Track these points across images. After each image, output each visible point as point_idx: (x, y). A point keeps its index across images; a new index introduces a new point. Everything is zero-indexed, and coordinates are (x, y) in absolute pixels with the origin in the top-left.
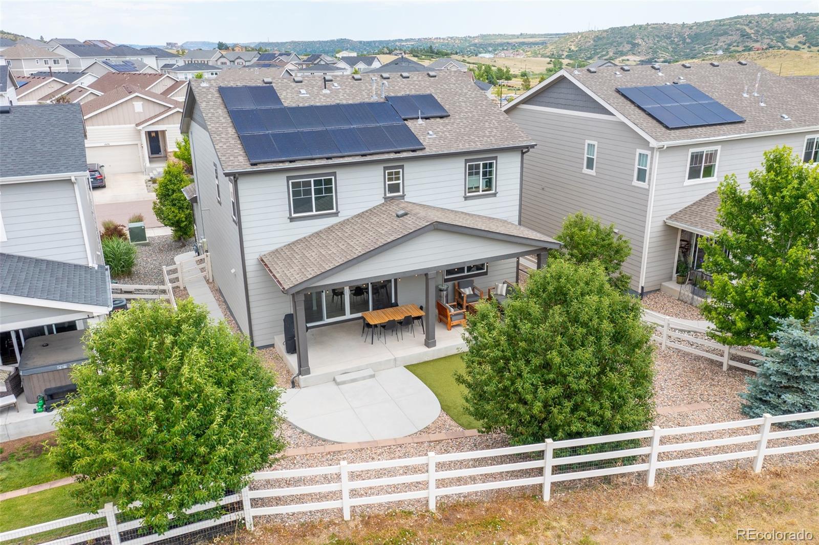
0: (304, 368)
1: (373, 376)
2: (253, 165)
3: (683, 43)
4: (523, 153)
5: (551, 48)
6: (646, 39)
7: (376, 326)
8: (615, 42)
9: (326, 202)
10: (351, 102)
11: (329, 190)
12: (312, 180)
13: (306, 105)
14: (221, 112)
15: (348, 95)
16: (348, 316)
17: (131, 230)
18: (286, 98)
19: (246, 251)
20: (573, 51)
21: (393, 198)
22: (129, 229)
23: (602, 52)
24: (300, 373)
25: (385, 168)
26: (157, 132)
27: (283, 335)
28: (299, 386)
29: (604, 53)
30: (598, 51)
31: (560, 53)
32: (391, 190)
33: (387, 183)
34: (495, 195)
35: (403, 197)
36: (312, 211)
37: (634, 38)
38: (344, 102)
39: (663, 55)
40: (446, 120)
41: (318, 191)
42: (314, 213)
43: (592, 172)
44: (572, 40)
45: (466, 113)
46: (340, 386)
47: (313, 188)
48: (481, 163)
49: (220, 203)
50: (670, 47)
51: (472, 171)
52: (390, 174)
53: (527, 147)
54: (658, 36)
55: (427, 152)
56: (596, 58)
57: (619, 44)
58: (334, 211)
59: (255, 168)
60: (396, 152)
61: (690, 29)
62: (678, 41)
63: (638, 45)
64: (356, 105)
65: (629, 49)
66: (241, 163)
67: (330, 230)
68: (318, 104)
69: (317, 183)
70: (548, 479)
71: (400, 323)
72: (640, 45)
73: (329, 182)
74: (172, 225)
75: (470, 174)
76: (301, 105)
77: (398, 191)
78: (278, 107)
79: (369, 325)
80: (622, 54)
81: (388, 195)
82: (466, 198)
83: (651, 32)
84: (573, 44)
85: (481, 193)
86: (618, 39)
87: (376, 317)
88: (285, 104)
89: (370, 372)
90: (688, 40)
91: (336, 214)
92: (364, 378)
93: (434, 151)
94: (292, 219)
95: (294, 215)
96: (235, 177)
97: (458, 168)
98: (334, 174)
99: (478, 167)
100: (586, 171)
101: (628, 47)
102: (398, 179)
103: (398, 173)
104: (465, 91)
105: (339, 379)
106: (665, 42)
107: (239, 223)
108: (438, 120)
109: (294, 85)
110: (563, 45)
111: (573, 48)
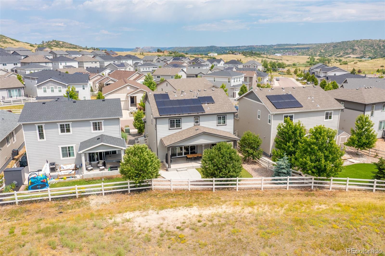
0: (169, 167)
1: (187, 170)
2: (161, 116)
3: (380, 49)
4: (234, 114)
5: (311, 51)
6: (360, 47)
7: (189, 158)
8: (344, 48)
9: (178, 125)
10: (188, 99)
11: (179, 122)
12: (175, 120)
13: (176, 99)
14: (154, 101)
15: (188, 96)
16: (183, 156)
17: (126, 130)
18: (171, 97)
19: (158, 137)
20: (322, 52)
21: (196, 125)
22: (125, 129)
23: (337, 53)
24: (168, 168)
25: (195, 117)
26: (133, 97)
27: (165, 160)
28: (168, 171)
29: (338, 53)
30: (335, 52)
31: (316, 53)
32: (196, 123)
33: (195, 121)
34: (226, 125)
35: (199, 125)
36: (175, 127)
37: (354, 47)
38: (186, 98)
39: (369, 55)
40: (214, 104)
41: (177, 123)
42: (175, 128)
43: (259, 119)
44: (322, 47)
45: (220, 102)
46: (178, 172)
47: (175, 122)
48: (222, 116)
49: (152, 124)
50: (372, 51)
51: (219, 118)
52: (196, 119)
53: (235, 112)
54: (366, 46)
55: (206, 113)
56: (334, 56)
57: (346, 49)
58: (181, 128)
59: (161, 117)
60: (197, 113)
61: (383, 42)
62: (377, 48)
63: (356, 49)
64: (189, 99)
65: (351, 51)
66: (157, 115)
67: (179, 132)
68: (179, 99)
69: (177, 120)
70: (214, 187)
71: (196, 158)
72: (357, 50)
73: (180, 120)
74: (138, 128)
75: (219, 119)
76: (175, 99)
77: (198, 123)
78: (168, 100)
79: (187, 158)
80: (347, 54)
81: (195, 124)
82: (217, 126)
83: (363, 43)
84: (322, 49)
85: (222, 124)
86: (345, 47)
87: (189, 156)
88: (171, 99)
89: (186, 169)
90: (382, 48)
91: (181, 129)
92: (184, 170)
93: (208, 113)
94: (169, 129)
95: (170, 128)
96: (156, 119)
97: (216, 117)
98: (181, 118)
99: (221, 117)
100: (258, 119)
101: (350, 51)
102: (198, 120)
103: (198, 118)
104: (222, 95)
105: (178, 170)
106: (370, 48)
107: (156, 130)
108: (211, 104)
109: (174, 93)
110: (318, 49)
111: (322, 51)
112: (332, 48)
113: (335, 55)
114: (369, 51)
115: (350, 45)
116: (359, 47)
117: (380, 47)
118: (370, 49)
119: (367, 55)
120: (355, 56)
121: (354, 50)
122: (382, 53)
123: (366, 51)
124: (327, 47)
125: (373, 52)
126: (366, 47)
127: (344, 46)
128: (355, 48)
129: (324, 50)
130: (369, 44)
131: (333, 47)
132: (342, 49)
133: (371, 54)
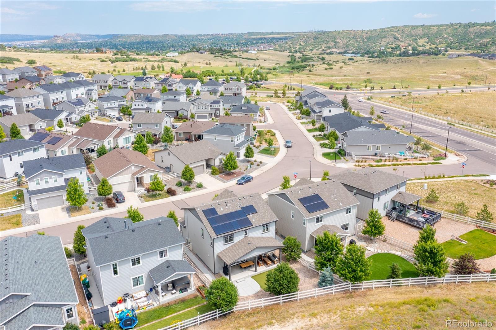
1: (244, 280)
2: (217, 236)
3: (363, 42)
4: (276, 222)
5: (289, 43)
8: (325, 41)
10: (234, 211)
13: (224, 213)
14: (205, 219)
15: (233, 208)
19: (214, 253)
20: (302, 45)
23: (318, 46)
25: (244, 231)
26: (140, 178)
30: (316, 46)
31: (295, 46)
32: (245, 235)
34: (269, 232)
36: (228, 242)
37: (336, 39)
44: (301, 39)
45: (261, 210)
47: (229, 238)
48: (266, 225)
50: (355, 44)
55: (254, 226)
56: (315, 50)
57: (328, 42)
58: (233, 241)
60: (247, 228)
61: (366, 33)
62: (360, 41)
63: (338, 43)
66: (214, 236)
67: (232, 245)
70: (281, 301)
71: (249, 267)
75: (263, 229)
76: (222, 213)
77: (247, 235)
79: (242, 268)
80: (330, 48)
82: (262, 234)
83: (345, 35)
84: (302, 41)
85: (266, 232)
87: (243, 265)
88: (219, 214)
94: (224, 245)
96: (214, 239)
97: (261, 227)
98: (233, 235)
100: (292, 218)
101: (332, 44)
103: (247, 232)
104: (260, 201)
105: (238, 281)
107: (213, 247)
108: (255, 214)
109: (219, 205)
110: (297, 41)
111: (302, 43)
112: (312, 40)
113: (317, 48)
114: (352, 44)
115: (332, 36)
116: (341, 40)
117: (363, 40)
118: (353, 42)
119: (351, 49)
120: (338, 51)
121: (336, 43)
122: (365, 46)
123: (349, 45)
124: (307, 38)
125: (357, 45)
126: (349, 39)
127: (325, 38)
128: (337, 41)
129: (304, 42)
130: (351, 36)
131: (314, 39)
132: (323, 42)
133: (354, 48)
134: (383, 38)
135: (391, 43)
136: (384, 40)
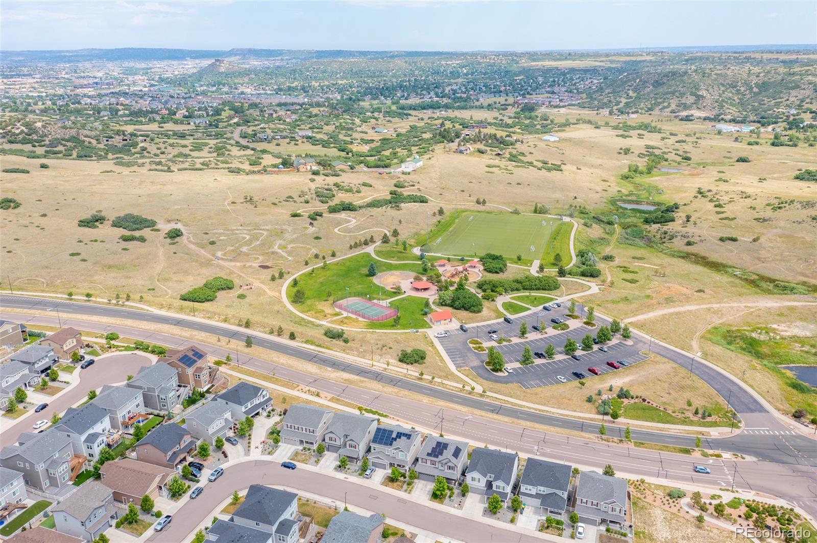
8: (676, 91)
20: (631, 97)
23: (664, 102)
29: (666, 104)
30: (659, 100)
37: (698, 89)
39: (731, 111)
44: (630, 84)
50: (735, 98)
54: (723, 85)
56: (657, 109)
57: (682, 95)
61: (757, 76)
63: (702, 97)
65: (692, 101)
72: (705, 97)
80: (686, 107)
86: (680, 89)
110: (621, 89)
111: (631, 93)
112: (651, 87)
113: (660, 107)
114: (730, 98)
115: (690, 83)
116: (708, 91)
117: (751, 89)
118: (730, 95)
119: (728, 111)
120: (703, 114)
121: (699, 98)
122: (756, 104)
124: (641, 83)
125: (738, 101)
126: (722, 88)
127: (677, 86)
128: (701, 94)
129: (635, 91)
130: (728, 81)
131: (654, 86)
132: (673, 93)
133: (734, 108)
134: (793, 88)
135: (808, 100)
136: (794, 93)
